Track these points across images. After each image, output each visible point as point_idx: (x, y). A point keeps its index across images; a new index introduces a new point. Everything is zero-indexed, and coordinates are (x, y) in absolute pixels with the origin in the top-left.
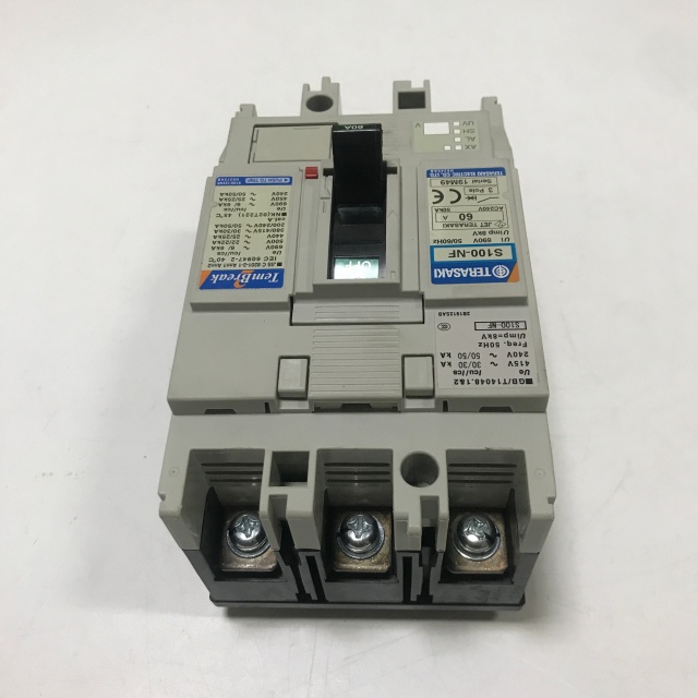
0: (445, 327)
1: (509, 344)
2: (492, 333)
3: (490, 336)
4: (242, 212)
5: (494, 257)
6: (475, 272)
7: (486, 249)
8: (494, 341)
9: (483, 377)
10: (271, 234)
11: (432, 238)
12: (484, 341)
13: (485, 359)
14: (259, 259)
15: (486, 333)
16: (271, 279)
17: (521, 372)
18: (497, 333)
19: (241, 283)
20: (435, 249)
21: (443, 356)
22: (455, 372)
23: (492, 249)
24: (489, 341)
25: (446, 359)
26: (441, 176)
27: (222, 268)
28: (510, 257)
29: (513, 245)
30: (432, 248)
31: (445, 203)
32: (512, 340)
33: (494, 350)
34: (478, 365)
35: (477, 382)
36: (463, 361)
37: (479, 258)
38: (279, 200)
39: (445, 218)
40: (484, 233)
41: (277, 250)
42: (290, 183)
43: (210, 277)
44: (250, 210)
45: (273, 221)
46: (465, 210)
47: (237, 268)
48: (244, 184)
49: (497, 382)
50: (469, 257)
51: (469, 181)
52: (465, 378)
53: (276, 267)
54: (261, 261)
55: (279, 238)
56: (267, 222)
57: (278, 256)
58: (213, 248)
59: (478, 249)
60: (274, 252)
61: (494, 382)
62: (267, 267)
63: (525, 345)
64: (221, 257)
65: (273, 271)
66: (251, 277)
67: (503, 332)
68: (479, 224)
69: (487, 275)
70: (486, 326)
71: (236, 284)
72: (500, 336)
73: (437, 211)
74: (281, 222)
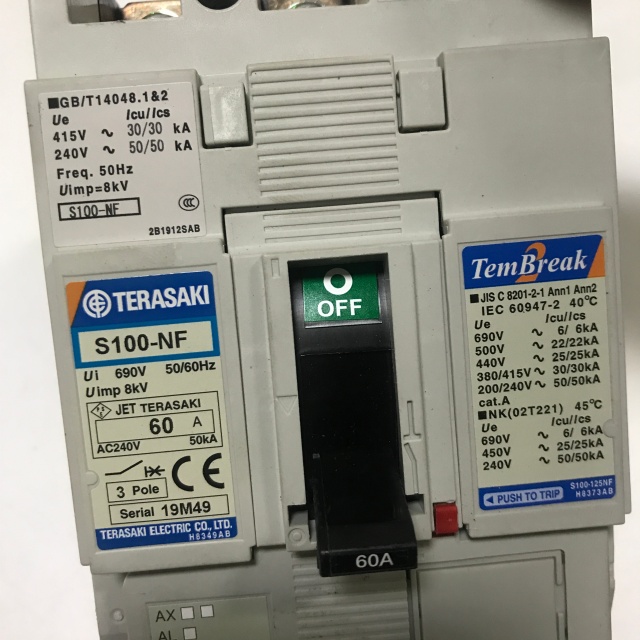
0: (188, 203)
1: (85, 174)
2: (112, 195)
3: (115, 188)
4: (557, 416)
5: (109, 334)
6: (140, 301)
7: (125, 354)
8: (108, 178)
9: (123, 107)
10: (498, 368)
11: (217, 373)
12: (124, 177)
13: (121, 141)
14: (512, 309)
15: (121, 194)
16: (484, 266)
17: (65, 121)
18: (103, 195)
19: (534, 252)
20: (210, 348)
21: (188, 145)
22: (167, 113)
23: (112, 355)
24: (117, 178)
25: (181, 138)
26: (210, 523)
27: (572, 283)
28: (82, 336)
29: (79, 364)
30: (216, 352)
31: (199, 457)
32: (80, 182)
33: (109, 160)
34: (134, 130)
35: (132, 96)
36: (156, 137)
37: (135, 332)
38: (497, 451)
39: (197, 422)
40: (129, 389)
41: (483, 330)
42: (482, 492)
43: (588, 262)
44: (543, 422)
45: (500, 397)
46: (163, 443)
47: (546, 286)
48: (565, 484)
49: (102, 99)
50: (152, 332)
51: (159, 514)
52: (151, 104)
53: (480, 292)
54: (506, 303)
55: (483, 358)
56: (511, 395)
57: (480, 317)
58: (594, 327)
59: (137, 353)
60: (487, 325)
61: (107, 100)
62: (495, 290)
63: (59, 172)
64: (577, 310)
65: (483, 282)
66: (518, 269)
67: (95, 196)
68: (138, 410)
69: (119, 295)
70: (122, 208)
71: (542, 249)
72: (99, 189)
73: (213, 439)
74: (486, 397)
